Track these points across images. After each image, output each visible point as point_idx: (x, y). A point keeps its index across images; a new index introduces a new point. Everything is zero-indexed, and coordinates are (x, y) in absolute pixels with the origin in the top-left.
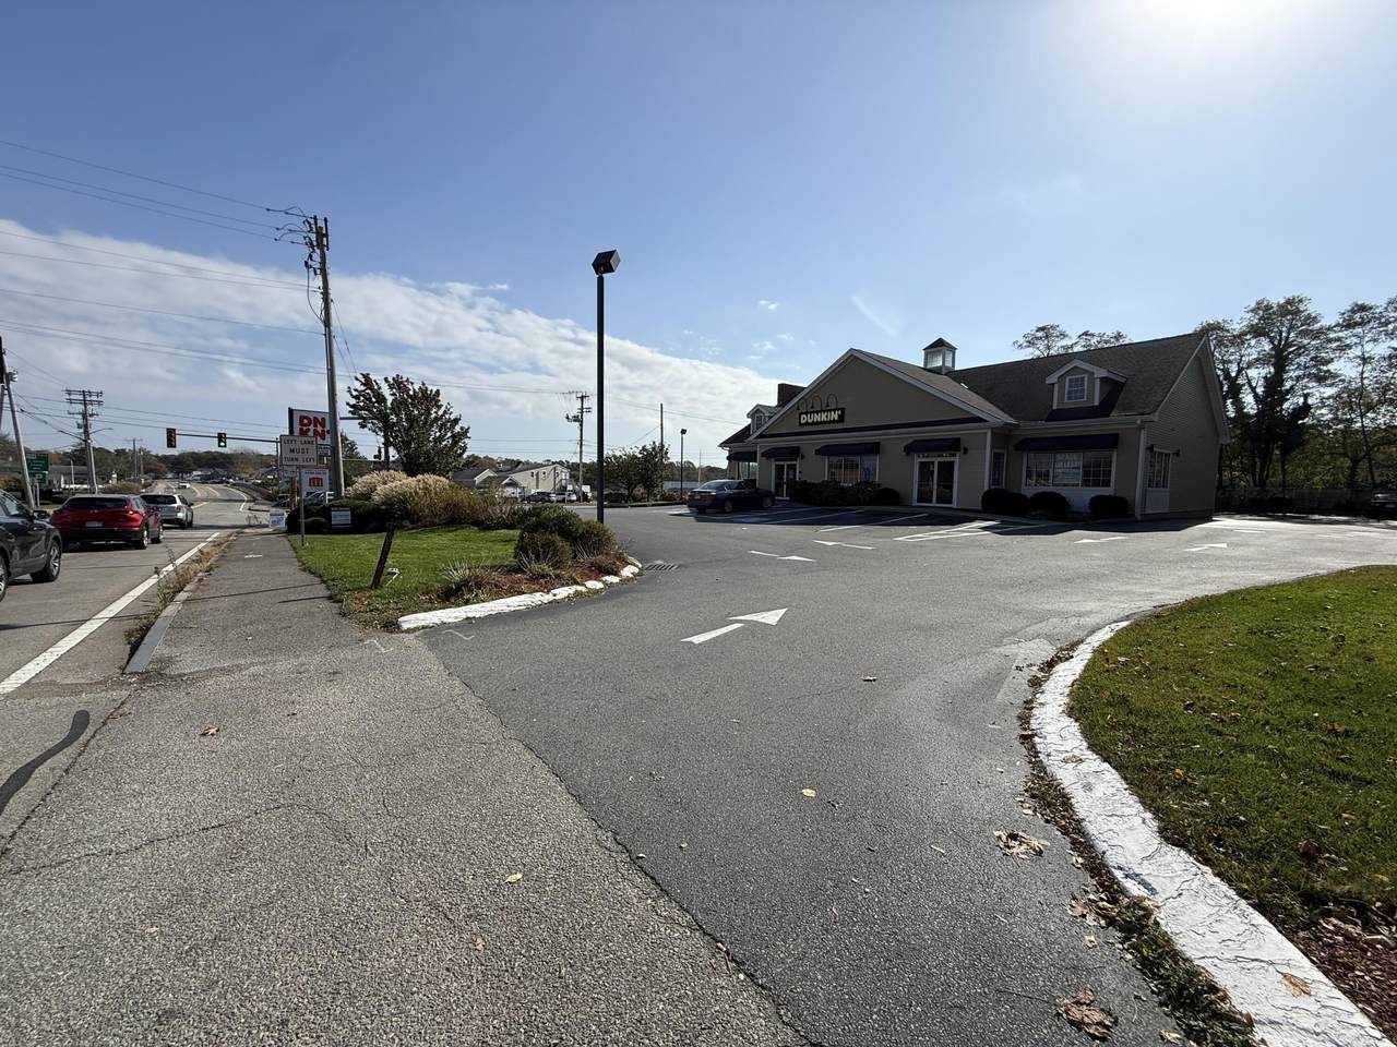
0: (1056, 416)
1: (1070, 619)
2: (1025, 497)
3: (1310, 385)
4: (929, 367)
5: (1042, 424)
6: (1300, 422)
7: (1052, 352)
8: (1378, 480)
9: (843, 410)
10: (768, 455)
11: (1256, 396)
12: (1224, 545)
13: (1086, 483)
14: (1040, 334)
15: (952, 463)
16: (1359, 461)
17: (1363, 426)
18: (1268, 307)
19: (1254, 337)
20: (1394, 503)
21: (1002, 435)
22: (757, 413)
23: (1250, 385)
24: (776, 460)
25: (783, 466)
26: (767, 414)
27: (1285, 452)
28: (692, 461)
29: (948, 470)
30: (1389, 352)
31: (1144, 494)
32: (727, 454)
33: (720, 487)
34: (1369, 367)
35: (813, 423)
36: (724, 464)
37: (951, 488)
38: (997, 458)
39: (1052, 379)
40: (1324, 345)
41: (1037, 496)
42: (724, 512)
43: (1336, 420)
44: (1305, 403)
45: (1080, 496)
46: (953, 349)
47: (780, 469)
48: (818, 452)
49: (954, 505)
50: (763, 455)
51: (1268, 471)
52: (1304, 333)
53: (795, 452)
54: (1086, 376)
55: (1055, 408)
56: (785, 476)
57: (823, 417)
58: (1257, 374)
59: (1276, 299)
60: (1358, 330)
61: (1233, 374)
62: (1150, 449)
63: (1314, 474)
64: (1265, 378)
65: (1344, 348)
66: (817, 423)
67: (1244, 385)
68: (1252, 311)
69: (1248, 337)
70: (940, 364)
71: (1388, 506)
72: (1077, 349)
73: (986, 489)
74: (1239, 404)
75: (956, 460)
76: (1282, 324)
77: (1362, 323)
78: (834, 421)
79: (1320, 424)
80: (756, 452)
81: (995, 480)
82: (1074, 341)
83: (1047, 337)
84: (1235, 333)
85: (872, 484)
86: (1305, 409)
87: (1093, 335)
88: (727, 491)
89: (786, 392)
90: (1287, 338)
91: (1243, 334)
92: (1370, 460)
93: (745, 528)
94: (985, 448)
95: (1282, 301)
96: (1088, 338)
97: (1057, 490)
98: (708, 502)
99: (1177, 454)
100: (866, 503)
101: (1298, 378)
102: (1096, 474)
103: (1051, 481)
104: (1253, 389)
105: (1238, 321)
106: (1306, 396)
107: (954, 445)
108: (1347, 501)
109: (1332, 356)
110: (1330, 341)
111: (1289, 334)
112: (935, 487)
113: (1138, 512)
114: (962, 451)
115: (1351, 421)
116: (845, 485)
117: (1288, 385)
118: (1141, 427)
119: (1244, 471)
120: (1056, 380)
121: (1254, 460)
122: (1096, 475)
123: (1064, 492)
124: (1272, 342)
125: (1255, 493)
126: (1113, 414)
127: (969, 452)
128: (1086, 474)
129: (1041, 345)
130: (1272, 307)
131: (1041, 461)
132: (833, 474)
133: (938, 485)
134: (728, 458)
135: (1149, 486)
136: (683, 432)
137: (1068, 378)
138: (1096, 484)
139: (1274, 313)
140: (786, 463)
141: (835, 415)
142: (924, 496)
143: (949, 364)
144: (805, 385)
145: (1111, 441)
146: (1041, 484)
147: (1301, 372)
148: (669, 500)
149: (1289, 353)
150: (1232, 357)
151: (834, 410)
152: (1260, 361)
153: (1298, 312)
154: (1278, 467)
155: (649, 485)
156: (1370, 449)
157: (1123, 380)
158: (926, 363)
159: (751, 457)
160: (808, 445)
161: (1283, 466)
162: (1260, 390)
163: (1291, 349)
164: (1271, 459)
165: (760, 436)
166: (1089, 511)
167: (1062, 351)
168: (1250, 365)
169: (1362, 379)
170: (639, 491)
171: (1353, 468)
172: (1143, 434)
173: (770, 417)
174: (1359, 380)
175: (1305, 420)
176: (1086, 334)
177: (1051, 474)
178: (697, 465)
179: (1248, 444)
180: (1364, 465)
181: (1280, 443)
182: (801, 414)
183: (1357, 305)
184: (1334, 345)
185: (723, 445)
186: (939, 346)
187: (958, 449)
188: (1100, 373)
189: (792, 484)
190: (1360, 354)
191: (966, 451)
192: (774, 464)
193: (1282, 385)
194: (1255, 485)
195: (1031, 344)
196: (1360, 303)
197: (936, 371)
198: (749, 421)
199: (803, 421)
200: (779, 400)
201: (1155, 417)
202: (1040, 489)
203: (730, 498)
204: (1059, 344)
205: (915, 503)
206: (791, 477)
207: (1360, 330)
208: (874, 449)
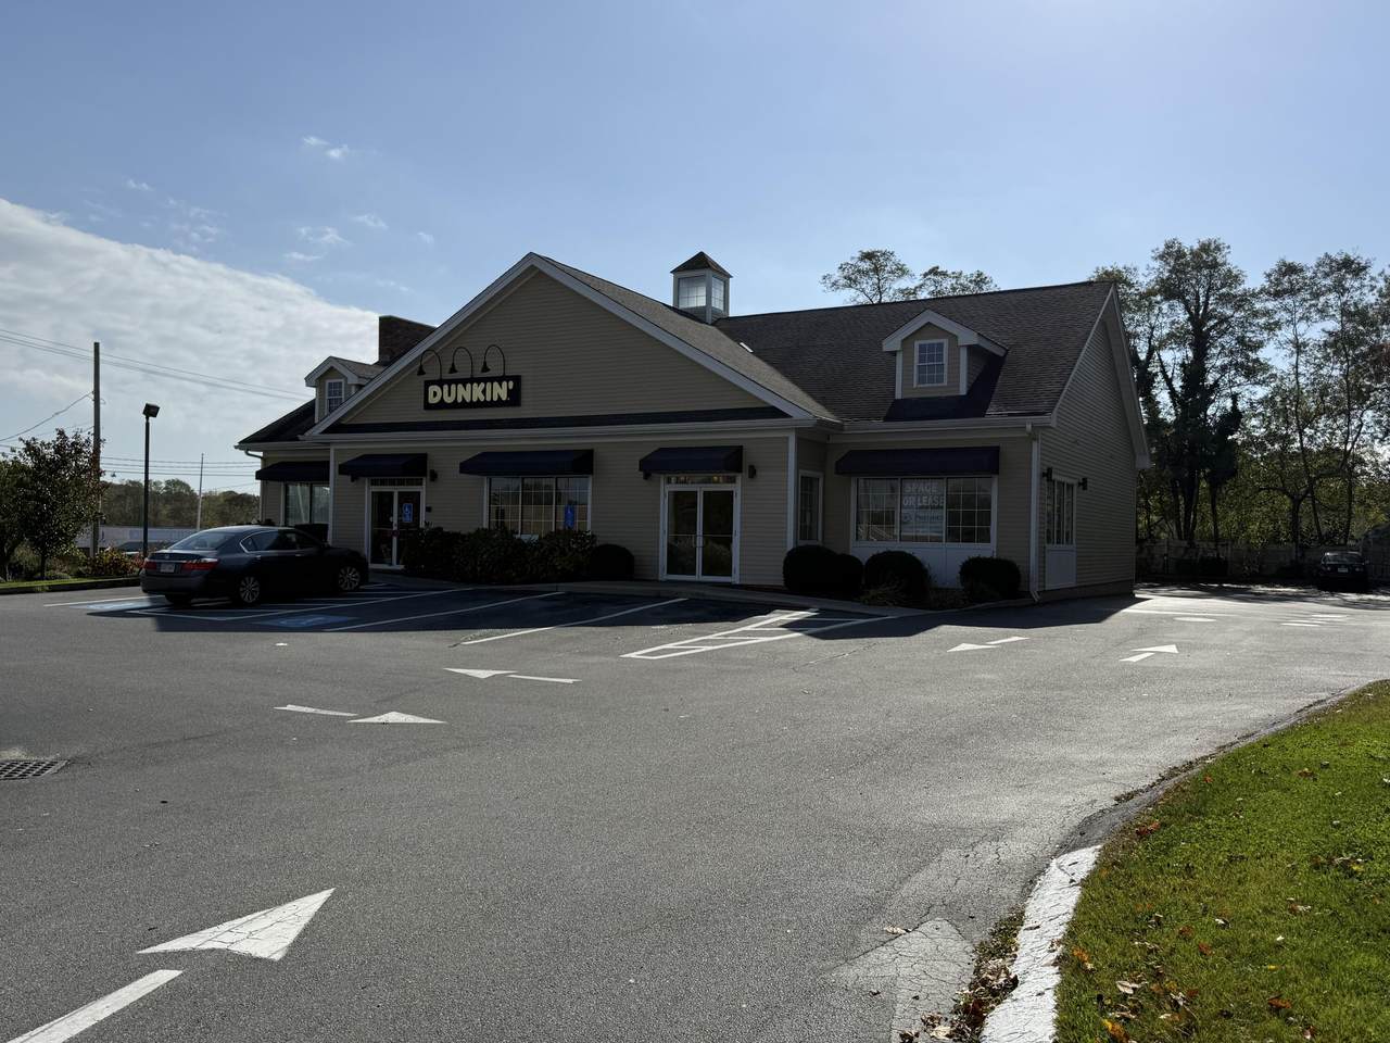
0: (902, 410)
1: (980, 848)
2: (855, 560)
3: (1238, 380)
4: (681, 307)
5: (878, 425)
6: (1230, 437)
7: (885, 299)
8: (1325, 529)
9: (517, 380)
10: (356, 469)
11: (1173, 393)
12: (1172, 649)
13: (953, 535)
14: (866, 265)
15: (729, 495)
16: (1300, 501)
17: (1302, 447)
18: (1180, 254)
19: (1167, 299)
20: (1346, 566)
21: (814, 442)
22: (329, 376)
23: (1165, 376)
24: (374, 483)
25: (391, 494)
26: (353, 380)
27: (1215, 484)
28: (183, 479)
29: (720, 506)
30: (1323, 338)
31: (1042, 553)
32: (257, 465)
33: (230, 544)
34: (1303, 358)
35: (455, 405)
36: (254, 488)
37: (728, 542)
38: (806, 486)
39: (892, 343)
40: (1250, 320)
41: (875, 559)
42: (237, 604)
43: (1272, 437)
44: (1234, 408)
45: (945, 559)
46: (724, 276)
47: (382, 505)
48: (466, 468)
49: (735, 579)
50: (343, 469)
51: (1195, 515)
52: (1225, 299)
53: (416, 466)
54: (945, 342)
55: (898, 396)
56: (394, 519)
57: (476, 392)
58: (1172, 357)
59: (1190, 243)
60: (1288, 301)
61: (1143, 357)
62: (1047, 475)
63: (1249, 520)
64: (1183, 365)
65: (1272, 327)
66: (464, 405)
67: (1156, 375)
68: (1161, 257)
69: (1159, 298)
70: (702, 302)
71: (1339, 570)
72: (923, 295)
73: (790, 547)
74: (1151, 403)
75: (736, 488)
76: (1198, 282)
77: (1292, 292)
78: (500, 403)
79: (1251, 442)
80: (327, 463)
81: (804, 530)
82: (917, 283)
83: (876, 270)
84: (1142, 290)
85: (580, 535)
86: (1234, 419)
87: (944, 274)
88: (247, 554)
89: (395, 333)
90: (1206, 304)
91: (1151, 293)
92: (1313, 499)
93: (282, 642)
94: (786, 468)
95: (1196, 247)
96: (939, 278)
97: (908, 548)
98: (196, 580)
99: (1084, 484)
100: (567, 577)
101: (1224, 369)
102: (969, 517)
103: (896, 532)
104: (1169, 381)
105: (1145, 272)
106: (1235, 397)
107: (732, 460)
108: (1292, 561)
109: (1260, 338)
110: (1255, 314)
111: (1208, 298)
112: (700, 542)
113: (1034, 588)
114: (746, 473)
115: (1286, 439)
116: (525, 537)
117: (1210, 379)
118: (1033, 438)
119: (1164, 514)
120: (897, 347)
121: (1176, 496)
122: (966, 522)
123: (919, 551)
124: (1187, 309)
125: (1182, 551)
126: (991, 411)
127: (758, 473)
128: (952, 519)
129: (868, 284)
130: (1184, 255)
131: (878, 493)
132: (501, 514)
133: (706, 540)
134: (259, 475)
135: (1048, 542)
136: (151, 411)
137: (917, 344)
138: (969, 537)
139: (1187, 264)
140: (396, 490)
141: (501, 391)
142: (679, 560)
143: (718, 304)
144: (435, 322)
145: (987, 460)
146: (880, 539)
147: (1227, 360)
148: (107, 574)
149: (1209, 330)
150: (1139, 329)
151: (500, 380)
152: (1175, 338)
153: (1215, 265)
154: (1206, 507)
155: (48, 538)
156: (1312, 482)
157: (1000, 353)
158: (677, 296)
159: (314, 472)
160: (447, 450)
161: (1213, 507)
162: (1177, 384)
163: (1212, 323)
164: (1198, 496)
165: (336, 428)
166: (961, 587)
167: (900, 298)
168: (1163, 344)
169: (1297, 375)
170: (25, 554)
171: (1295, 511)
172: (1035, 447)
173: (360, 387)
174: (1293, 377)
175: (1235, 436)
176: (934, 271)
177: (897, 518)
178: (195, 487)
179: (1167, 472)
180: (1305, 506)
181: (1207, 471)
182: (428, 384)
183: (1284, 264)
184: (1262, 321)
185: (247, 444)
186: (699, 268)
187: (739, 470)
188: (968, 337)
189: (410, 533)
190: (1291, 337)
191: (753, 472)
192: (368, 490)
193: (1204, 380)
194: (1180, 538)
195: (851, 281)
196: (1289, 261)
197: (695, 315)
198: (311, 394)
199: (433, 400)
200: (381, 352)
201: (1052, 420)
202: (881, 547)
203: (255, 568)
204: (896, 286)
205: (664, 576)
206: (408, 519)
207: (1290, 301)
208: (582, 463)
